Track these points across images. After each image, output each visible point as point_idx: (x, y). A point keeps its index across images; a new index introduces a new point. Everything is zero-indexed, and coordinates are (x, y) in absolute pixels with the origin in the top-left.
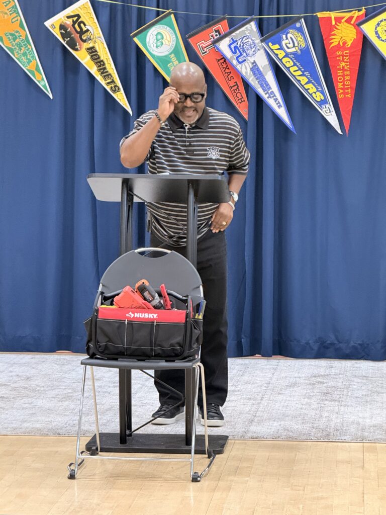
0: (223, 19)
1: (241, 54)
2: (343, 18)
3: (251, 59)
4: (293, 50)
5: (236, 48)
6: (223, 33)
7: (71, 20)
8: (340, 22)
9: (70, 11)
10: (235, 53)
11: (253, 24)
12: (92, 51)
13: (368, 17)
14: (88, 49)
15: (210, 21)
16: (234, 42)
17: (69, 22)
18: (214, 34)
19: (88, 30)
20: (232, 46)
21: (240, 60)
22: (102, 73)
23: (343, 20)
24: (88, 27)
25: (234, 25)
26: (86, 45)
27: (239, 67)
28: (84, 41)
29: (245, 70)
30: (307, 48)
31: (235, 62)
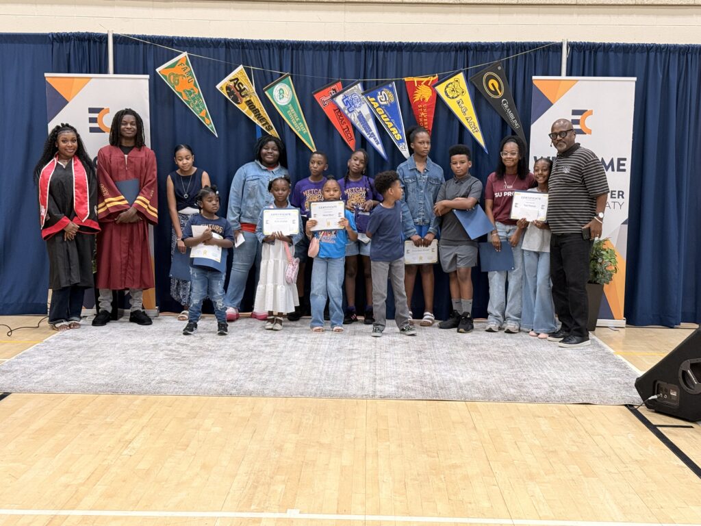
0: (339, 81)
1: (351, 107)
2: (422, 81)
3: (358, 110)
4: (385, 103)
5: (347, 101)
6: (338, 91)
7: (233, 83)
8: (421, 85)
9: (231, 76)
10: (346, 105)
11: (359, 85)
12: (250, 103)
13: (440, 81)
14: (246, 102)
15: (330, 82)
16: (346, 97)
17: (232, 84)
18: (332, 91)
19: (245, 89)
20: (345, 101)
21: (350, 110)
22: (258, 118)
23: (423, 83)
24: (244, 86)
25: (346, 86)
26: (244, 100)
27: (349, 115)
28: (243, 97)
29: (353, 117)
30: (395, 103)
31: (346, 112)
